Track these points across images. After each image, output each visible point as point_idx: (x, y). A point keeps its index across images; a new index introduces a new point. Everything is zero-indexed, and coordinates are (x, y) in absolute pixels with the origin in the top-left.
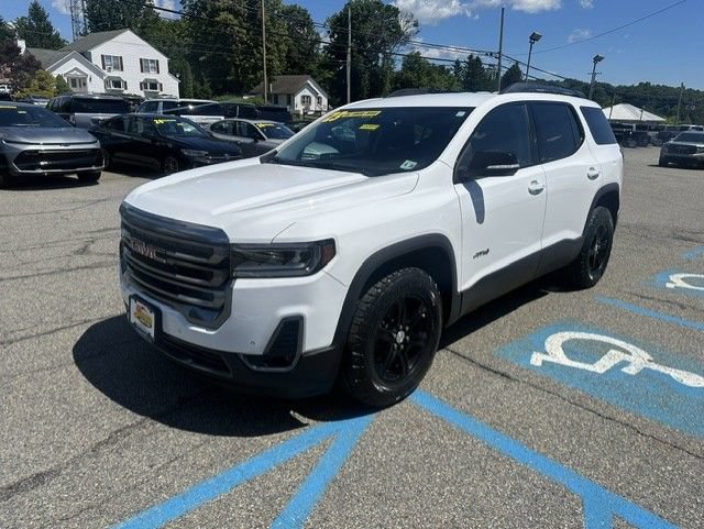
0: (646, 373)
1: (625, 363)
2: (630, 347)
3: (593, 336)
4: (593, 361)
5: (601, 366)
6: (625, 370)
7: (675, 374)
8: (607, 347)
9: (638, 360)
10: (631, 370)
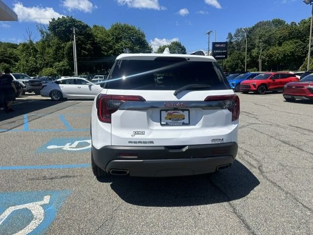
0: (64, 144)
1: (70, 145)
2: (69, 149)
3: (81, 149)
4: (79, 143)
5: (76, 143)
6: (70, 144)
7: (56, 147)
8: (77, 147)
9: (67, 147)
10: (68, 144)
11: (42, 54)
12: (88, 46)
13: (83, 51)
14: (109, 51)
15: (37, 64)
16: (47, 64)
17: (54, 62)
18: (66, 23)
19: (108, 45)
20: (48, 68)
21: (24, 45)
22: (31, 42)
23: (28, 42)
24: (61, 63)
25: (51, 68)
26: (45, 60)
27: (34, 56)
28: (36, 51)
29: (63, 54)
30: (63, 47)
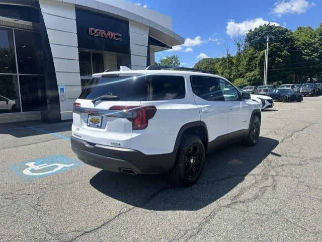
11: (237, 66)
12: (285, 52)
13: (277, 59)
14: (312, 55)
15: (230, 75)
16: (240, 75)
17: (246, 73)
18: (262, 32)
19: (313, 47)
20: (240, 79)
21: (223, 59)
22: (229, 55)
23: (226, 57)
24: (253, 73)
25: (243, 79)
26: (238, 71)
27: (230, 68)
28: (232, 64)
29: (256, 64)
30: (257, 57)
